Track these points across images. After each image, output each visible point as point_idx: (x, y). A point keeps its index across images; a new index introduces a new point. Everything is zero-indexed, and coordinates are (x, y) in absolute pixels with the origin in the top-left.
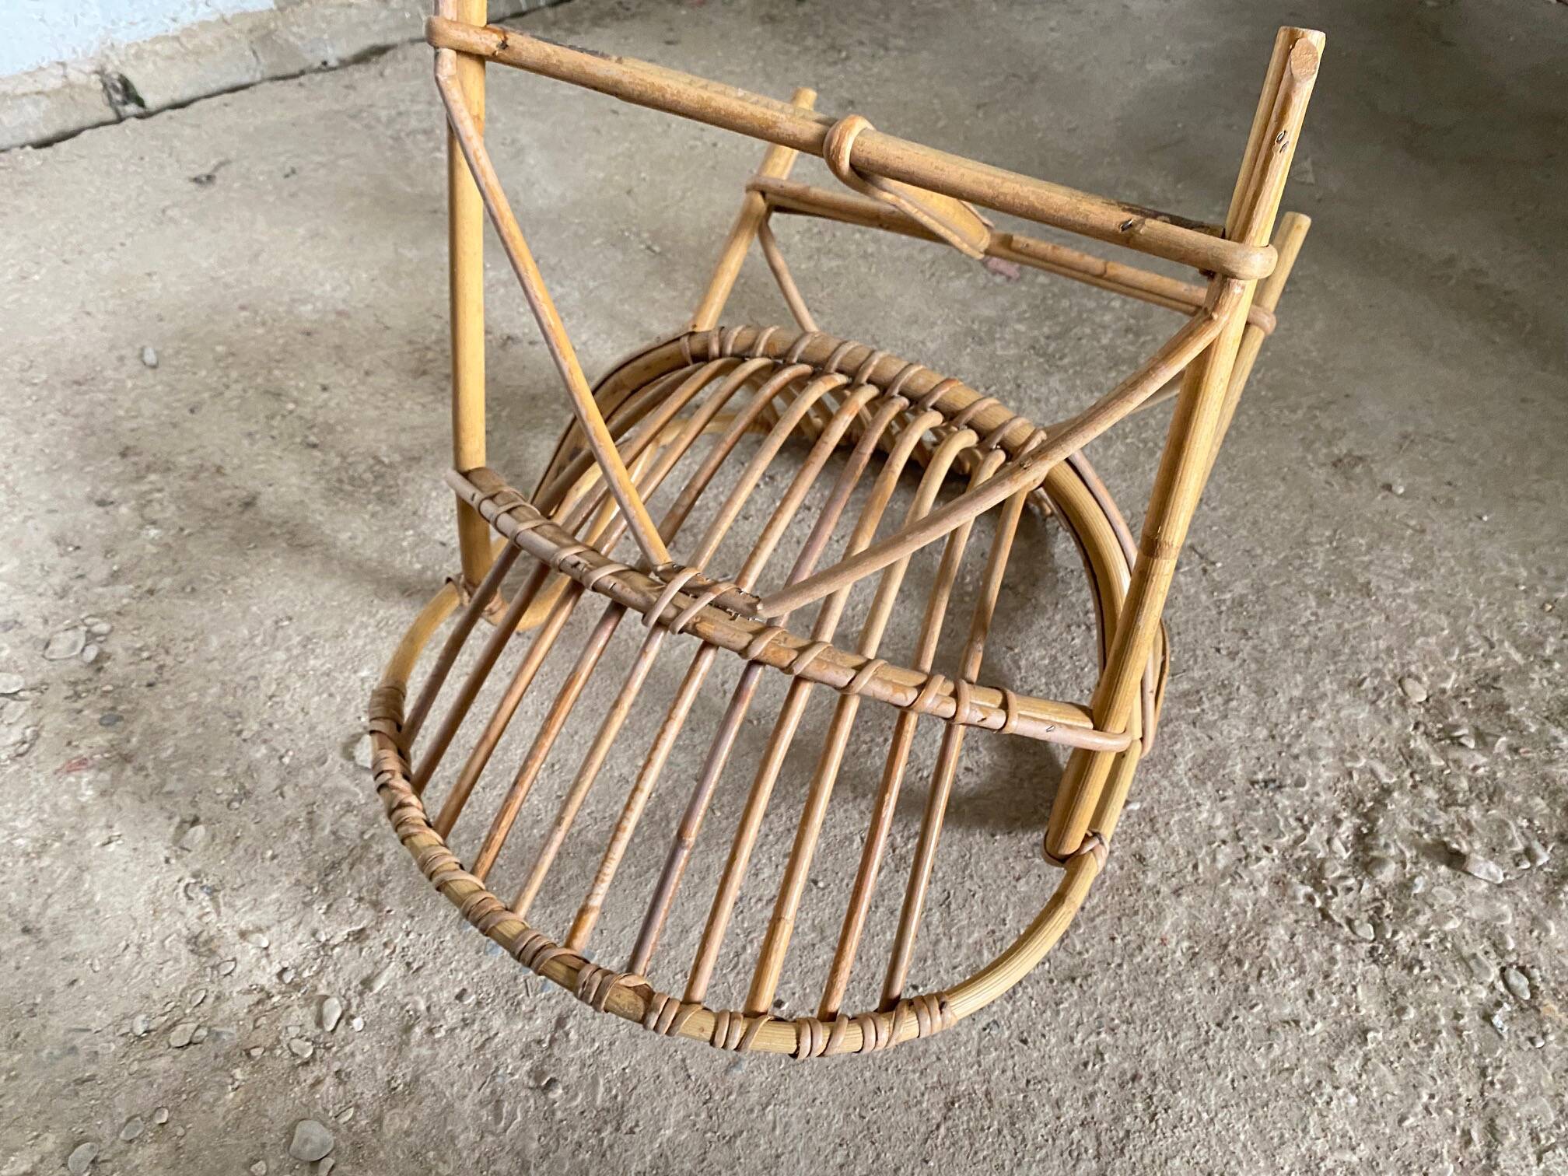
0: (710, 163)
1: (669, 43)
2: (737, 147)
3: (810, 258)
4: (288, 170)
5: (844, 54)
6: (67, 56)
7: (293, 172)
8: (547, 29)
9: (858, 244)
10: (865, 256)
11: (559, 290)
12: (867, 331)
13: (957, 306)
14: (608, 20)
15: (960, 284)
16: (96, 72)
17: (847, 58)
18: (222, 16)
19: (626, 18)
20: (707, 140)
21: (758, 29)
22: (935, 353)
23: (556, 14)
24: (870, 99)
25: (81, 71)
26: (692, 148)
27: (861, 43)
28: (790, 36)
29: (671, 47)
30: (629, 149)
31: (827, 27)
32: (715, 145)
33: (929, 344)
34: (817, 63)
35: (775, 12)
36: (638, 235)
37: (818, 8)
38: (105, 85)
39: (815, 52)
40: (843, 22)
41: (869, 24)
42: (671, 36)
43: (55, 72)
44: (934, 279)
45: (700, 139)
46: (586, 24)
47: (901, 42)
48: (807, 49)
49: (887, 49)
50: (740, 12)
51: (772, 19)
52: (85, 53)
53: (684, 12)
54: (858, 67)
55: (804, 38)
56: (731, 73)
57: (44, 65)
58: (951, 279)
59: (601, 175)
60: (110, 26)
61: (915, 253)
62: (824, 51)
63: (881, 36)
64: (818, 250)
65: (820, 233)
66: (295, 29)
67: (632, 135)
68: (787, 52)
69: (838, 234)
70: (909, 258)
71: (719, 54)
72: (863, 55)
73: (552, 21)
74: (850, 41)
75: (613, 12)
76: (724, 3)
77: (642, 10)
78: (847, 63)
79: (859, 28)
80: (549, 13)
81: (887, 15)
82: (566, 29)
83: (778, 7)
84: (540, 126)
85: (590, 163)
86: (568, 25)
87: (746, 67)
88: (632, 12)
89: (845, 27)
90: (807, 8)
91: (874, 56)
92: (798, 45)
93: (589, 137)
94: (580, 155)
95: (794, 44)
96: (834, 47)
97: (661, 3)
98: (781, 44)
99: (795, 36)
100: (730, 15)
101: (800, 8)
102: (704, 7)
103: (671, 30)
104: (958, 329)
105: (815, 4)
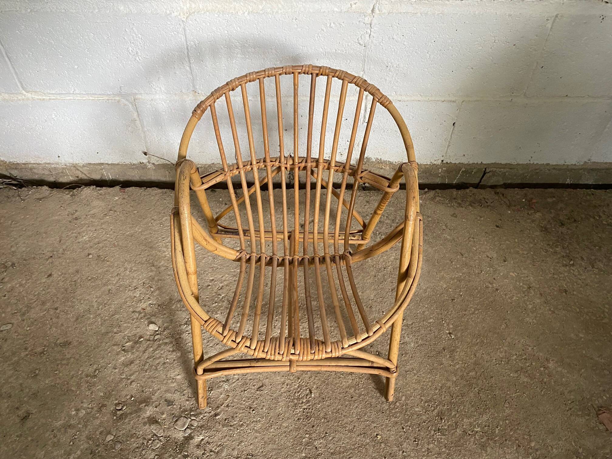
0: (491, 299)
1: (497, 227)
2: (506, 295)
3: (517, 372)
5: (572, 262)
8: (450, 201)
9: (541, 374)
10: (542, 382)
11: (407, 339)
12: (527, 427)
13: (576, 433)
14: (477, 205)
15: (581, 421)
17: (573, 265)
19: (484, 207)
20: (495, 285)
21: (538, 233)
24: (575, 293)
26: (487, 287)
27: (582, 259)
28: (551, 243)
30: (461, 276)
31: (570, 243)
32: (497, 290)
34: (558, 263)
35: (548, 226)
36: (448, 325)
37: (570, 232)
39: (559, 256)
40: (578, 245)
41: (590, 249)
42: (499, 223)
44: (570, 412)
46: (468, 203)
47: (601, 265)
48: (556, 252)
49: (593, 267)
50: (533, 221)
51: (545, 230)
53: (509, 212)
54: (576, 272)
55: (557, 246)
56: (518, 253)
58: (578, 415)
59: (445, 286)
61: (566, 392)
62: (563, 257)
63: (593, 258)
64: (522, 368)
65: (525, 359)
67: (465, 270)
68: (547, 251)
69: (534, 364)
70: (562, 394)
71: (516, 240)
72: (581, 266)
73: (454, 196)
74: (578, 256)
75: (480, 202)
76: (528, 214)
77: (492, 205)
78: (572, 268)
79: (584, 250)
80: (454, 192)
81: (600, 247)
82: (458, 203)
83: (551, 224)
84: (430, 250)
85: (443, 278)
86: (460, 201)
87: (525, 253)
88: (488, 204)
89: (578, 247)
90: (564, 230)
91: (586, 268)
92: (552, 249)
93: (447, 263)
94: (440, 272)
95: (551, 247)
96: (569, 257)
97: (501, 204)
98: (545, 245)
99: (553, 243)
100: (529, 221)
101: (561, 228)
102: (519, 213)
103: (501, 220)
104: (572, 448)
105: (568, 229)
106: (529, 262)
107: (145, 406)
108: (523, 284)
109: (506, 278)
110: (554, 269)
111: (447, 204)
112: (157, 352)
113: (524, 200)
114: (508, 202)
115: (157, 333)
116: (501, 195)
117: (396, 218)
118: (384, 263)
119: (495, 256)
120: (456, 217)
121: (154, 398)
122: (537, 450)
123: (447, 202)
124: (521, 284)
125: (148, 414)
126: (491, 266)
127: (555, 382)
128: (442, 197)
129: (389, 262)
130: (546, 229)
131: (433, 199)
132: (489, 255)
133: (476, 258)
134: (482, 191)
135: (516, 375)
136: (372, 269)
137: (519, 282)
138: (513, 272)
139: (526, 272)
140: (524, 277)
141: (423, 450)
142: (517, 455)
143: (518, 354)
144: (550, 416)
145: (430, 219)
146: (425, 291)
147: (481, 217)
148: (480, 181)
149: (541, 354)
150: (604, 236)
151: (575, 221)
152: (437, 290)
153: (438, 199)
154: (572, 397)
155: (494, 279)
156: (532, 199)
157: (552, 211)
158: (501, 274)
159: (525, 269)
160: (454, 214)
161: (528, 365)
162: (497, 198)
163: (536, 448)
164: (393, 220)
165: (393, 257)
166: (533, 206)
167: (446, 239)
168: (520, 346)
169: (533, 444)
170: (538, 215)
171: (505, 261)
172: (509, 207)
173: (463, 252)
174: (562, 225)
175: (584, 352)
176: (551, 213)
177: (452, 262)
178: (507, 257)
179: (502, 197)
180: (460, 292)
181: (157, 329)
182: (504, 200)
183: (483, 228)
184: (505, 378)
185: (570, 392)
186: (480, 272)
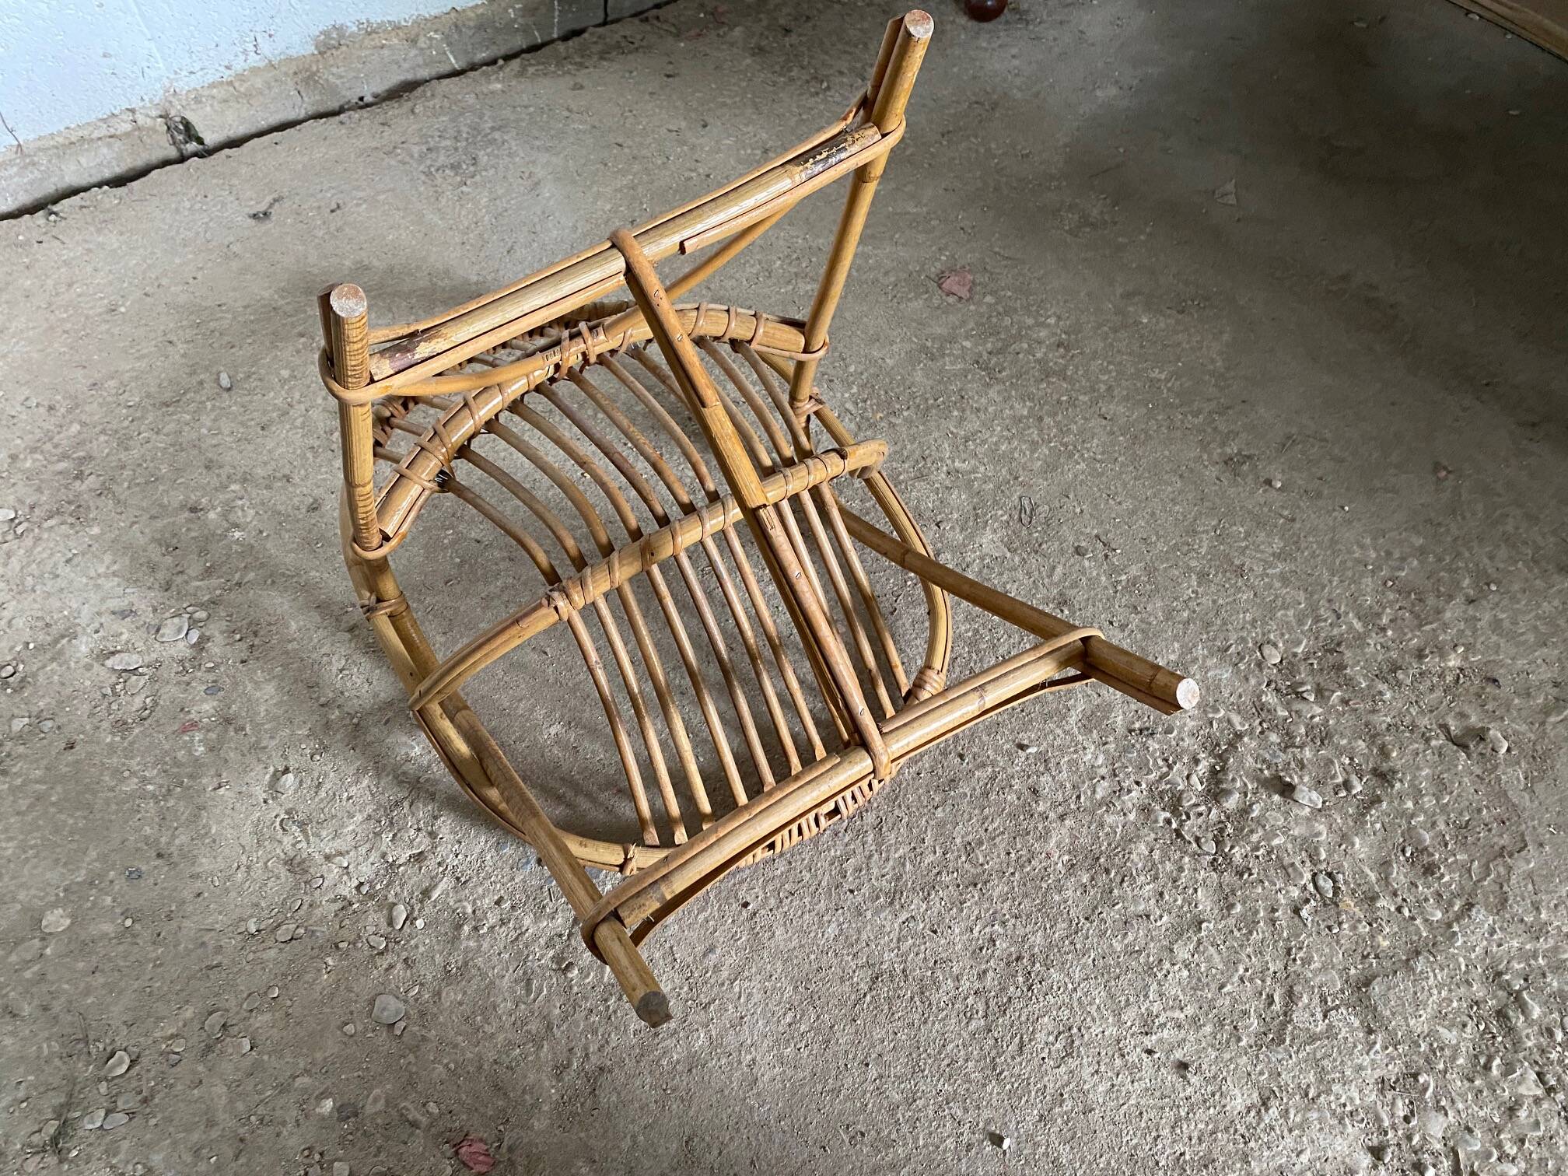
1: (668, 76)
4: (334, 206)
5: (825, 85)
6: (136, 104)
7: (338, 207)
8: (559, 65)
13: (914, 324)
14: (614, 53)
15: (918, 304)
16: (161, 117)
17: (828, 88)
18: (270, 61)
19: (630, 52)
20: (701, 171)
21: (748, 61)
22: (893, 368)
23: (567, 49)
25: (148, 116)
26: (689, 179)
27: (841, 73)
28: (777, 68)
29: (671, 79)
30: (632, 181)
31: (811, 57)
32: (708, 176)
33: (888, 361)
34: (801, 94)
35: (764, 43)
37: (804, 39)
38: (169, 128)
39: (799, 83)
40: (826, 53)
41: (850, 53)
42: (670, 69)
43: (125, 117)
44: (895, 300)
45: (695, 170)
46: (595, 58)
48: (792, 80)
50: (732, 45)
51: (760, 51)
52: (151, 101)
53: (682, 45)
54: (838, 98)
55: (790, 70)
56: (724, 104)
57: (116, 112)
58: (910, 300)
59: (608, 207)
60: (172, 76)
62: (808, 82)
63: (859, 65)
64: (796, 274)
65: (798, 259)
66: (334, 70)
67: (636, 167)
68: (774, 84)
70: (875, 281)
71: (713, 86)
72: (842, 84)
73: (564, 55)
74: (831, 71)
75: (618, 46)
76: (718, 35)
77: (644, 43)
78: (828, 93)
79: (840, 58)
80: (561, 47)
81: (865, 45)
82: (576, 64)
83: (767, 38)
84: (554, 159)
85: (598, 195)
86: (578, 60)
87: (737, 99)
88: (636, 45)
89: (827, 58)
90: (793, 39)
91: (851, 86)
92: (784, 76)
93: (597, 169)
94: (590, 187)
95: (780, 75)
96: (816, 78)
97: (662, 37)
98: (769, 75)
99: (782, 68)
100: (724, 47)
101: (787, 39)
102: (701, 39)
103: (671, 63)
104: (914, 346)
105: (800, 35)
106: (750, 111)
107: (70, 641)
108: (753, 149)
109: (719, 151)
110: (798, 107)
111: (554, 72)
112: (39, 549)
113: (702, 15)
114: (673, 30)
115: (17, 521)
116: (655, 22)
117: (459, 132)
118: (470, 216)
119: (683, 124)
120: (582, 87)
121: (83, 621)
122: (862, 374)
123: (552, 68)
124: (749, 151)
125: (84, 649)
126: (684, 143)
127: (857, 271)
128: (539, 64)
129: (480, 210)
130: (761, 49)
131: (522, 73)
132: (671, 127)
133: (649, 140)
134: (613, 26)
135: (791, 287)
136: (451, 233)
137: (744, 148)
138: (727, 138)
139: (750, 128)
140: (750, 138)
141: (675, 457)
142: (831, 393)
143: (781, 255)
144: (865, 319)
145: (532, 109)
146: (575, 228)
147: (631, 72)
148: (606, 14)
149: (821, 241)
150: (866, 25)
151: (808, 18)
152: (597, 219)
153: (531, 70)
154: (892, 279)
155: (697, 161)
156: (716, 8)
157: (762, 16)
158: (707, 149)
159: (747, 125)
160: (575, 84)
161: (804, 265)
162: (649, 28)
163: (859, 370)
164: (455, 138)
165: (485, 200)
166: (723, 19)
167: (578, 132)
168: (781, 243)
169: (852, 369)
170: (738, 32)
171: (705, 126)
172: (678, 36)
173: (620, 141)
174: (787, 31)
175: (890, 209)
176: (761, 20)
177: (606, 165)
178: (706, 118)
179: (659, 24)
180: (642, 203)
181: (13, 516)
182: (665, 27)
183: (642, 88)
184: (773, 299)
185: (886, 273)
186: (665, 160)
